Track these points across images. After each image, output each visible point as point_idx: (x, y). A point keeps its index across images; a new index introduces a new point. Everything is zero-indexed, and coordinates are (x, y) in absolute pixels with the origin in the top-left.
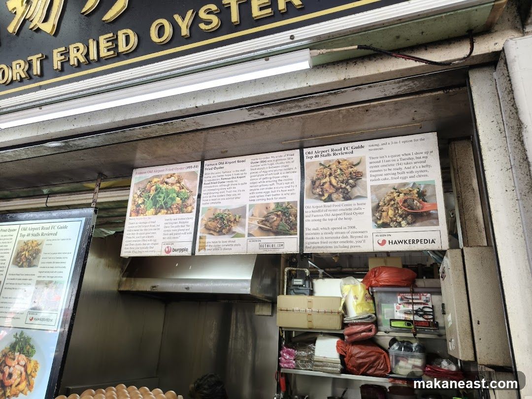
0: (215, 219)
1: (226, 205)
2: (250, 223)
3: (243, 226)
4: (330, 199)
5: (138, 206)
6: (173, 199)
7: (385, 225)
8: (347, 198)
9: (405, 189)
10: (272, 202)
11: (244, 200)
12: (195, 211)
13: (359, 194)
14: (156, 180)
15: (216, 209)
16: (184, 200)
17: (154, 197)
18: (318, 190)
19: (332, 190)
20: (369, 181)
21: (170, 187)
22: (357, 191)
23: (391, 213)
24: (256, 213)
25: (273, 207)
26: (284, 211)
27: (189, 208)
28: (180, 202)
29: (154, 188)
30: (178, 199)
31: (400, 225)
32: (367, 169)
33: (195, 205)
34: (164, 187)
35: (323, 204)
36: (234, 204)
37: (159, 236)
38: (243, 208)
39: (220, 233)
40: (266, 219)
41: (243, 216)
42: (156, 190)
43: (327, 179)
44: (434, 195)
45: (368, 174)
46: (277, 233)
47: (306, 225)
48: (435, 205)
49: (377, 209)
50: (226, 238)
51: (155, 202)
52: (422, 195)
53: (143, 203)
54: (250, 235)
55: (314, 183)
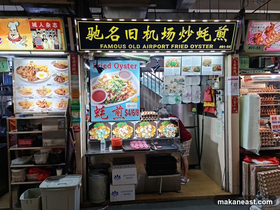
0: (185, 69)
1: (187, 66)
2: (192, 70)
3: (190, 70)
4: (206, 66)
5: (167, 65)
6: (175, 64)
7: (214, 71)
8: (209, 66)
9: (218, 65)
10: (196, 66)
11: (191, 65)
12: (180, 67)
13: (211, 65)
14: (171, 59)
15: (185, 67)
16: (178, 64)
17: (171, 63)
18: (204, 64)
19: (206, 64)
20: (212, 63)
21: (174, 61)
22: (210, 65)
23: (215, 69)
24: (193, 68)
25: (196, 67)
26: (198, 68)
27: (179, 66)
28: (177, 65)
29: (170, 61)
30: (176, 64)
31: (216, 71)
32: (212, 61)
33: (180, 66)
34: (173, 61)
35: (205, 67)
36: (188, 66)
37: (173, 72)
38: (191, 67)
39: (186, 71)
40: (195, 69)
41: (190, 68)
42: (171, 62)
43: (206, 62)
44: (221, 66)
45: (212, 62)
46: (197, 72)
47: (202, 71)
48: (221, 68)
49: (213, 68)
50: (187, 72)
51: (171, 65)
52: (220, 66)
53: (168, 64)
54: (192, 72)
55: (203, 63)
